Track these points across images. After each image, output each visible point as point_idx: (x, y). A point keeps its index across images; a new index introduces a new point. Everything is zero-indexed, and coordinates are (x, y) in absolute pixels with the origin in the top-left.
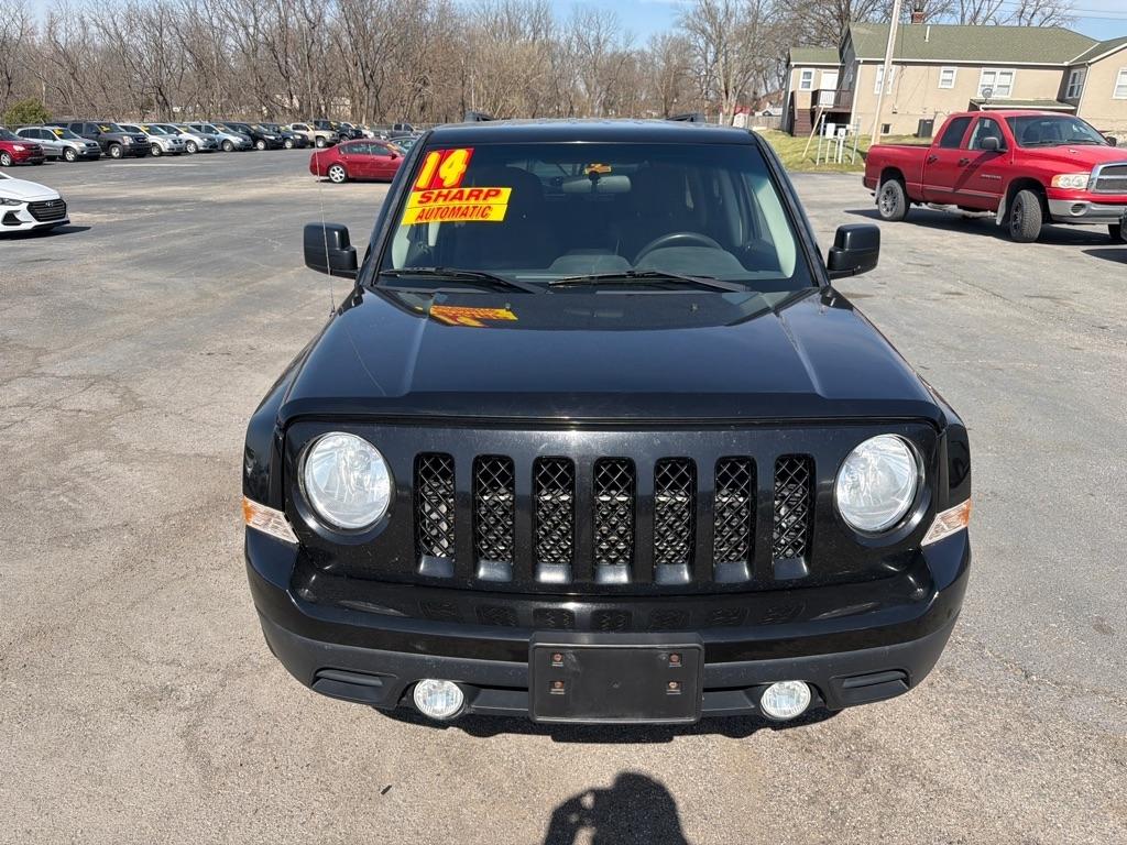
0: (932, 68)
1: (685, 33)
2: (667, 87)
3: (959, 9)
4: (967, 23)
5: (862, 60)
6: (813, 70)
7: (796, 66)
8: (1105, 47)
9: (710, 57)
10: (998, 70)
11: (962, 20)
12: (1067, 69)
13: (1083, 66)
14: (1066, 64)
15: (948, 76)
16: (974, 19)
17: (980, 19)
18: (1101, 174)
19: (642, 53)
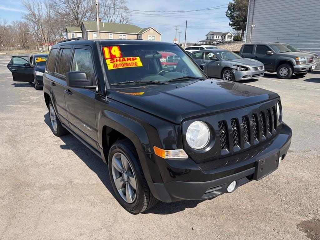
0: (107, 33)
1: (26, 21)
2: (22, 38)
3: (107, 18)
4: (110, 22)
5: (88, 31)
6: (74, 33)
7: (69, 32)
8: (144, 30)
9: (36, 29)
10: (123, 35)
11: (109, 21)
12: (137, 35)
13: (141, 34)
14: (137, 34)
15: (111, 36)
16: (112, 21)
17: (113, 21)
18: (168, 58)
19: (10, 26)
